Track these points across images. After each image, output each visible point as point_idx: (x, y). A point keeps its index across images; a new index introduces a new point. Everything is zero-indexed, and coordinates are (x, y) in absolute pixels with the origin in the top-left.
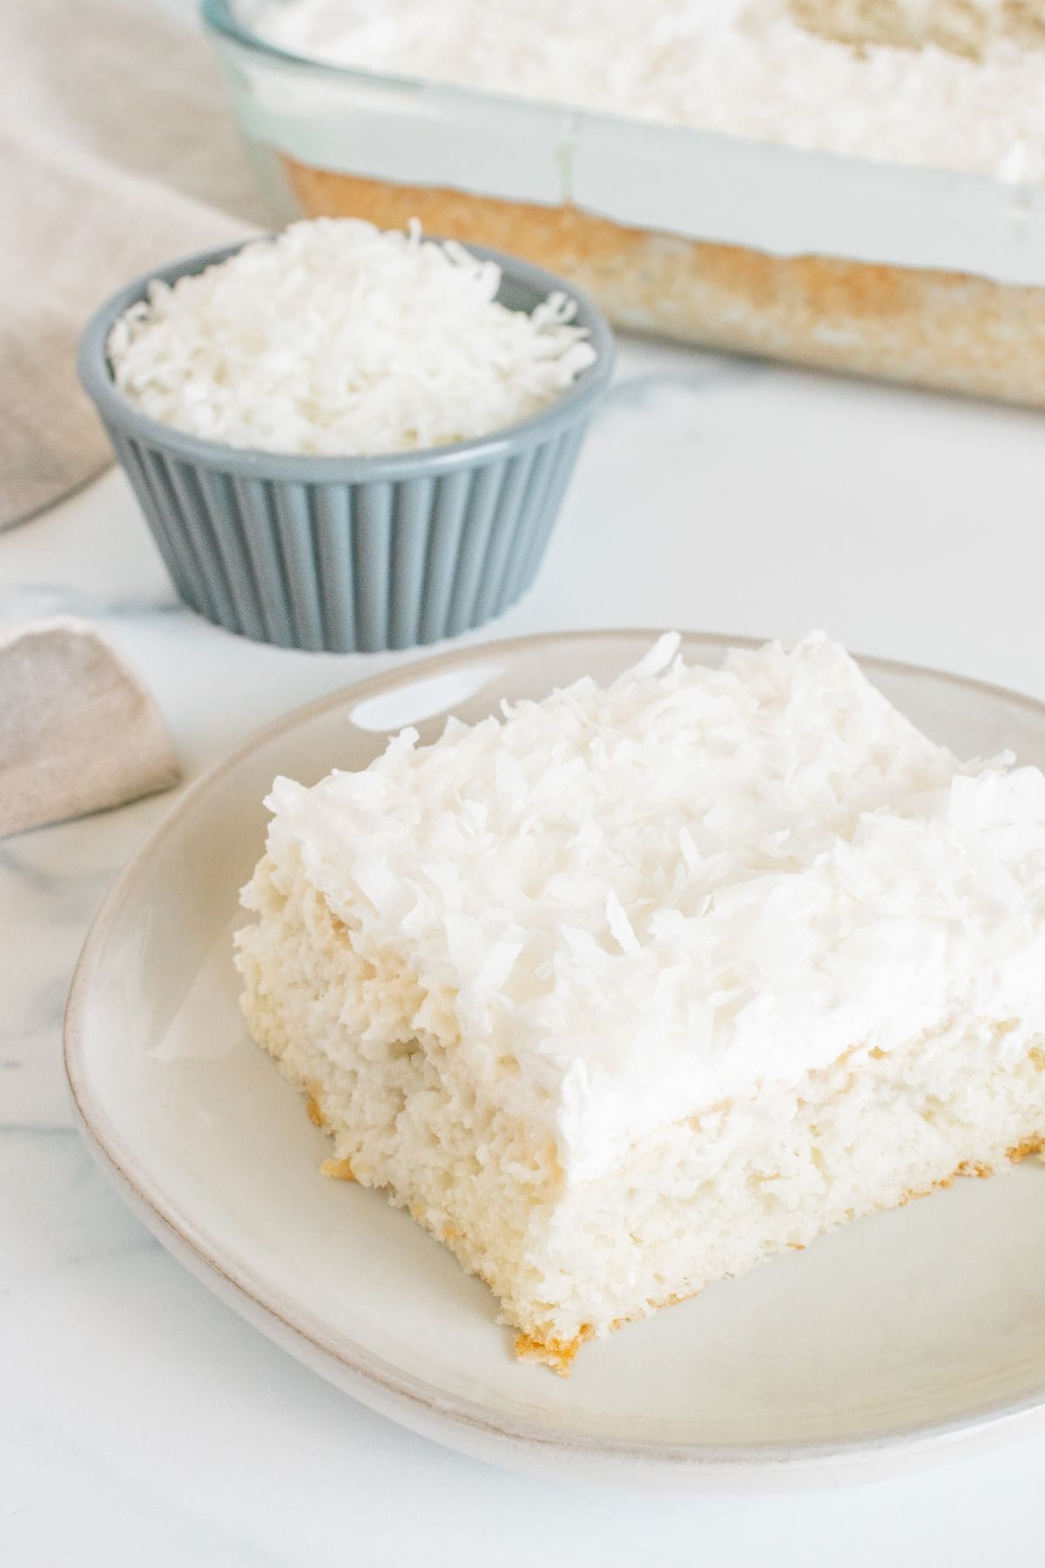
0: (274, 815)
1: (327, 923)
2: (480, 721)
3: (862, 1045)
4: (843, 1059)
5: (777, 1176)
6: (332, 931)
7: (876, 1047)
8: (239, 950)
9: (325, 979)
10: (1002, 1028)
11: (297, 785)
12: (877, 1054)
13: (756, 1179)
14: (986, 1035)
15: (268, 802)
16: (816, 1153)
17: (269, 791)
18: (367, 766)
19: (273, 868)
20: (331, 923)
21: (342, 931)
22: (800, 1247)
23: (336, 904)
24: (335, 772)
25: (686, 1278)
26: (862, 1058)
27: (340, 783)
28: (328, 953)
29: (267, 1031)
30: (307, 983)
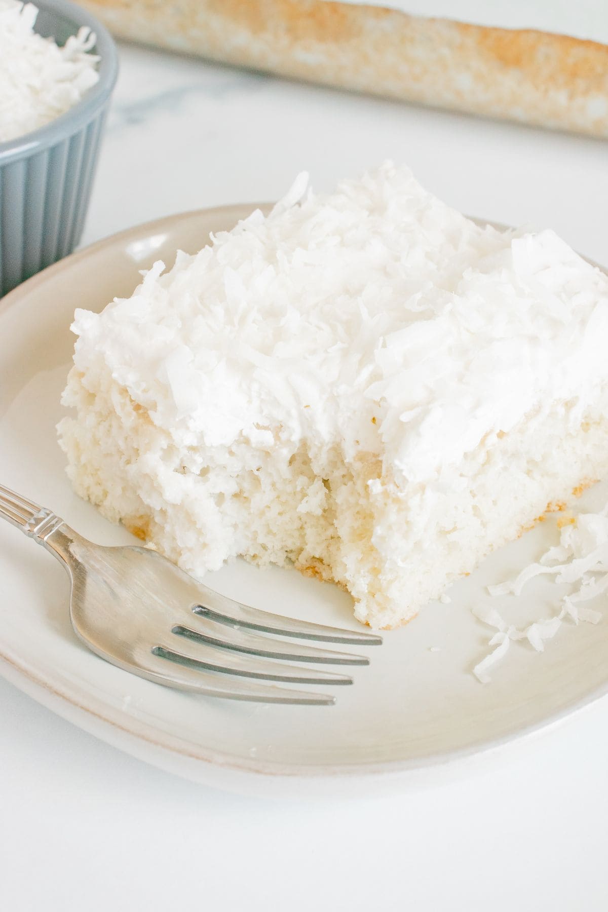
0: (78, 336)
1: (129, 408)
2: (200, 249)
3: (491, 431)
4: (483, 442)
5: (455, 529)
6: (134, 413)
7: (500, 430)
8: (61, 437)
9: (136, 447)
10: (569, 405)
11: (90, 312)
12: (501, 435)
13: (443, 533)
14: (561, 411)
15: (73, 328)
16: (475, 508)
17: (73, 320)
18: (133, 292)
19: (82, 375)
20: (132, 407)
21: (141, 411)
22: (468, 574)
23: (137, 394)
24: (116, 299)
25: (408, 607)
26: (493, 439)
27: (121, 307)
28: (135, 430)
29: (88, 488)
30: (121, 453)
